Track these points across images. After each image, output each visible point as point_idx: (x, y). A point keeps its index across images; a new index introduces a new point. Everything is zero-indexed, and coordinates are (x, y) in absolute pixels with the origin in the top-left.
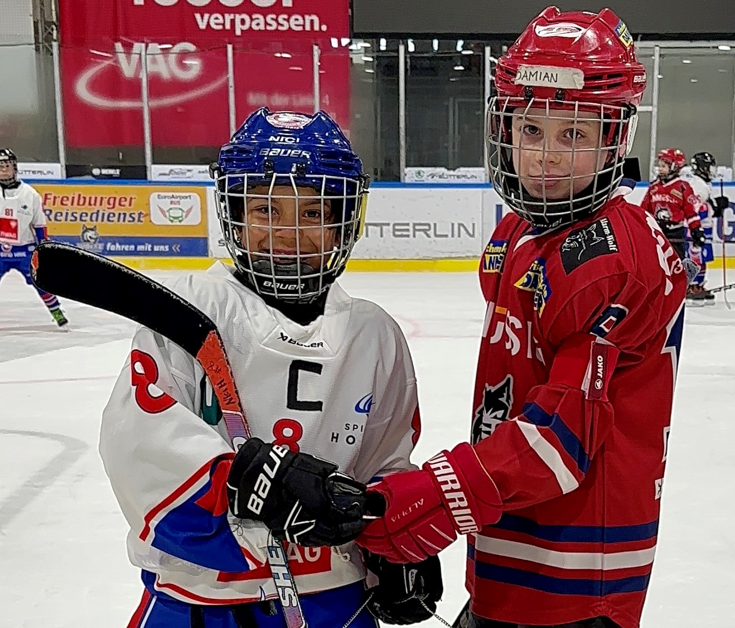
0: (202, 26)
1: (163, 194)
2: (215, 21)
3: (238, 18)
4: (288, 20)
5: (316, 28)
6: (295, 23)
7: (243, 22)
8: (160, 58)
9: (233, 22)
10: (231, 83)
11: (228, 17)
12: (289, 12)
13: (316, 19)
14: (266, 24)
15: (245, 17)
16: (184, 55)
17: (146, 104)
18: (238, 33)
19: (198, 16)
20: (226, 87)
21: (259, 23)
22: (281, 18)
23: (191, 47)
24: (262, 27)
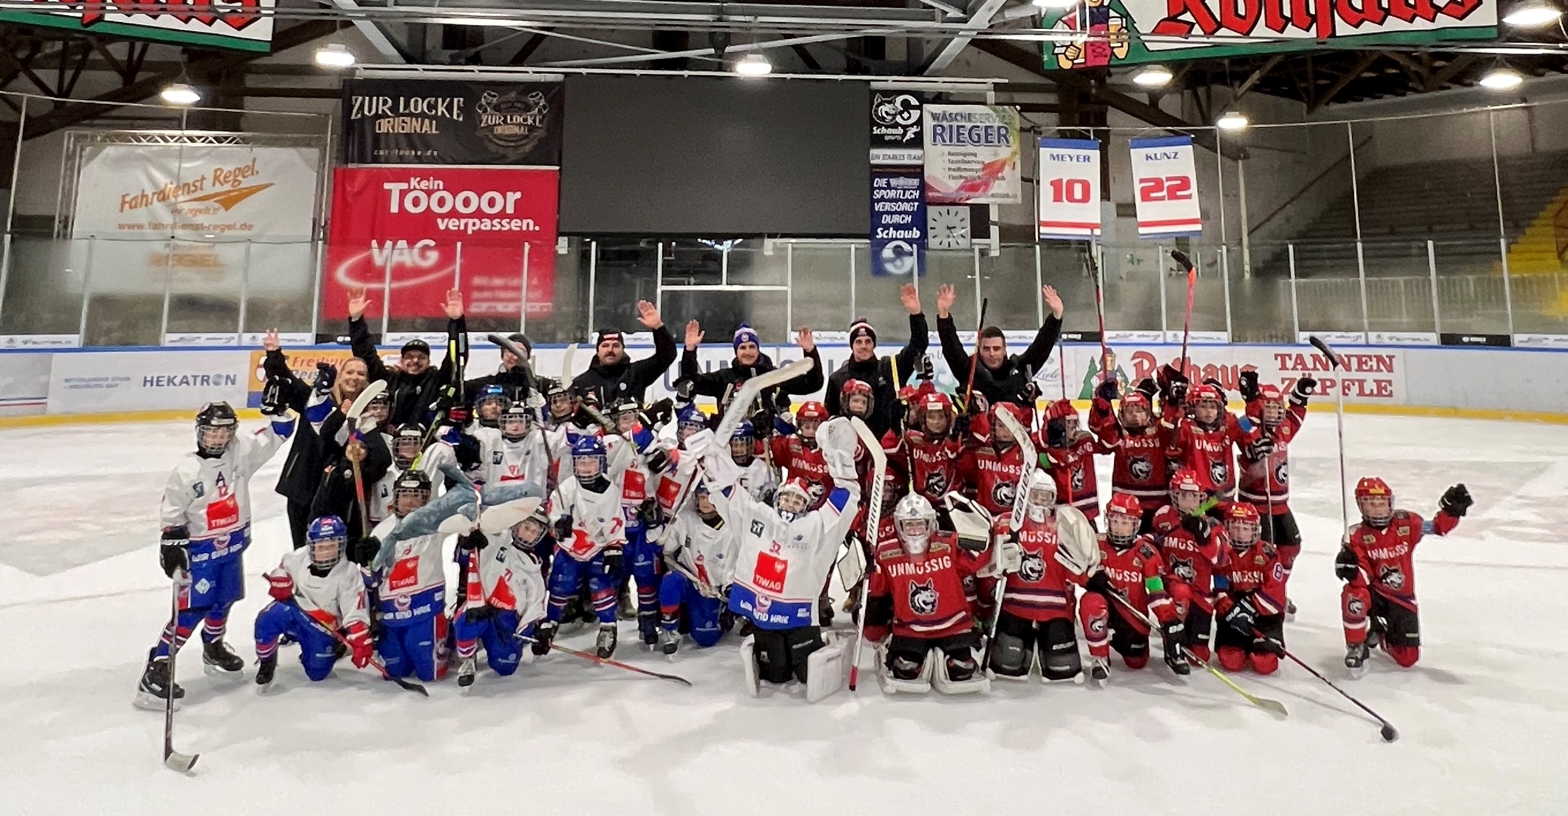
0: (442, 227)
1: (392, 356)
2: (453, 224)
3: (471, 221)
4: (509, 223)
5: (531, 228)
6: (515, 225)
7: (474, 224)
8: (406, 252)
9: (466, 225)
10: (458, 270)
11: (463, 221)
12: (511, 217)
13: (531, 222)
14: (492, 226)
15: (476, 221)
16: (427, 247)
17: (387, 286)
18: (470, 232)
19: (439, 221)
20: (454, 272)
21: (486, 225)
22: (504, 222)
23: (432, 243)
24: (489, 228)
